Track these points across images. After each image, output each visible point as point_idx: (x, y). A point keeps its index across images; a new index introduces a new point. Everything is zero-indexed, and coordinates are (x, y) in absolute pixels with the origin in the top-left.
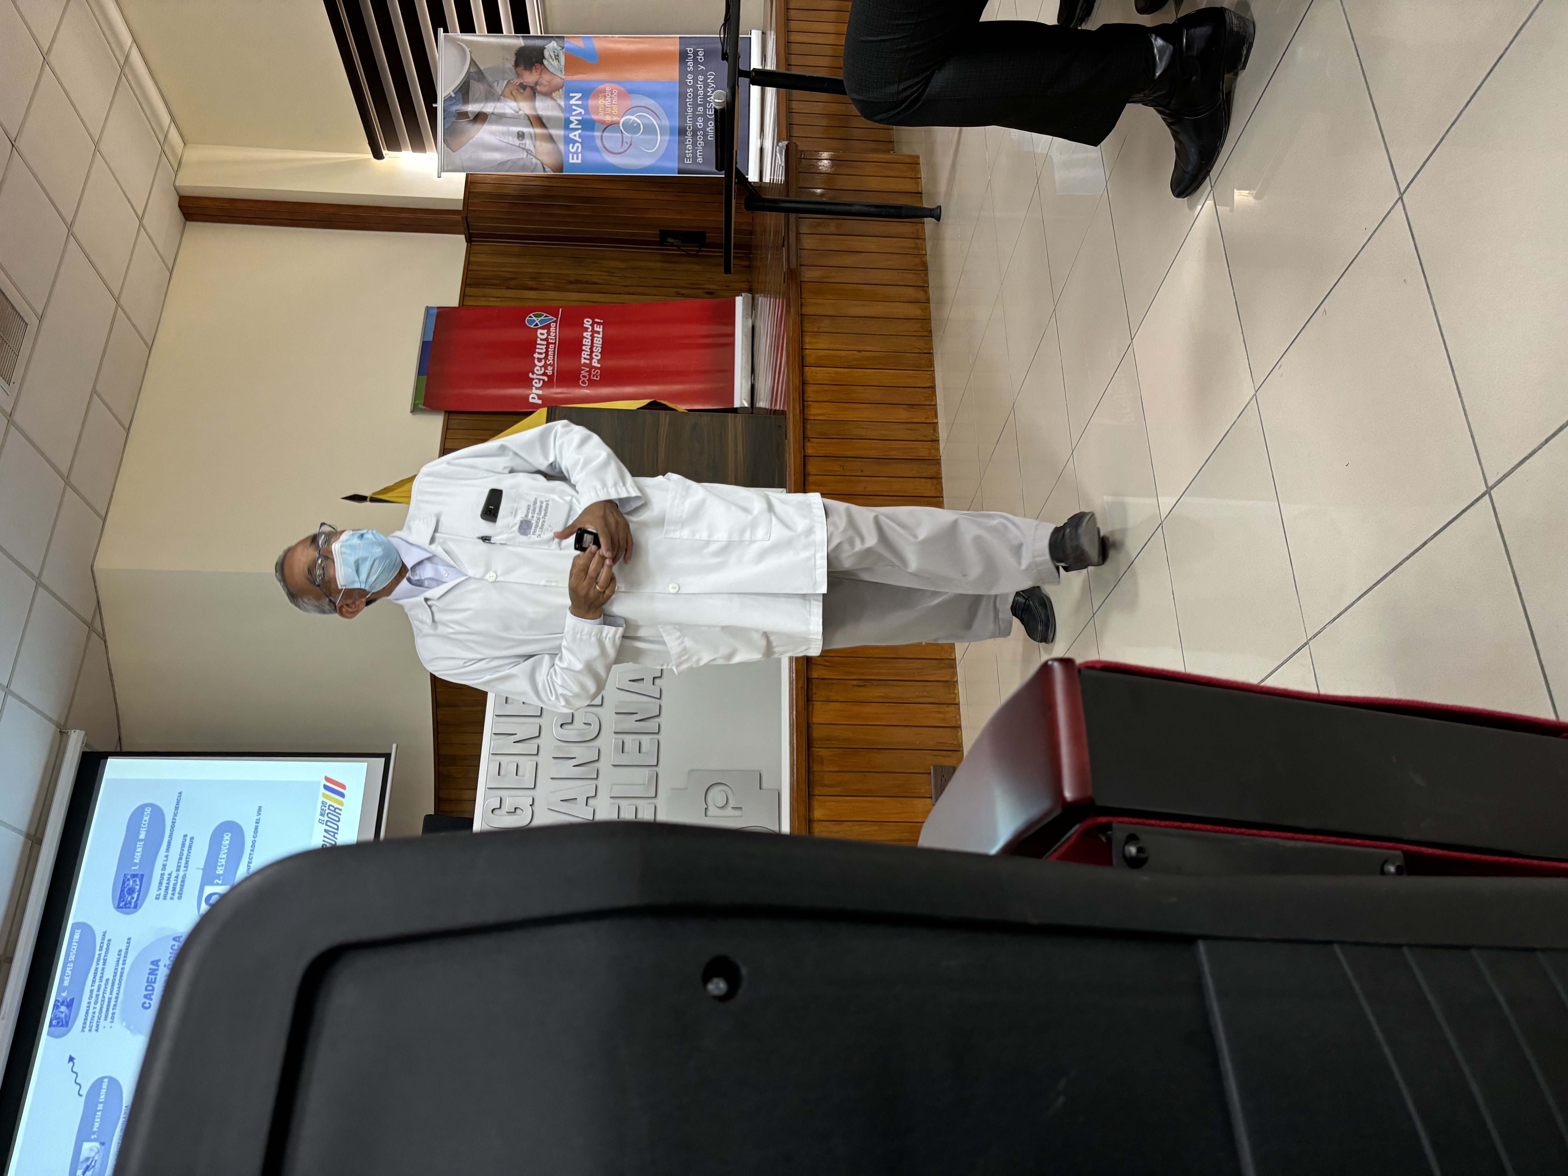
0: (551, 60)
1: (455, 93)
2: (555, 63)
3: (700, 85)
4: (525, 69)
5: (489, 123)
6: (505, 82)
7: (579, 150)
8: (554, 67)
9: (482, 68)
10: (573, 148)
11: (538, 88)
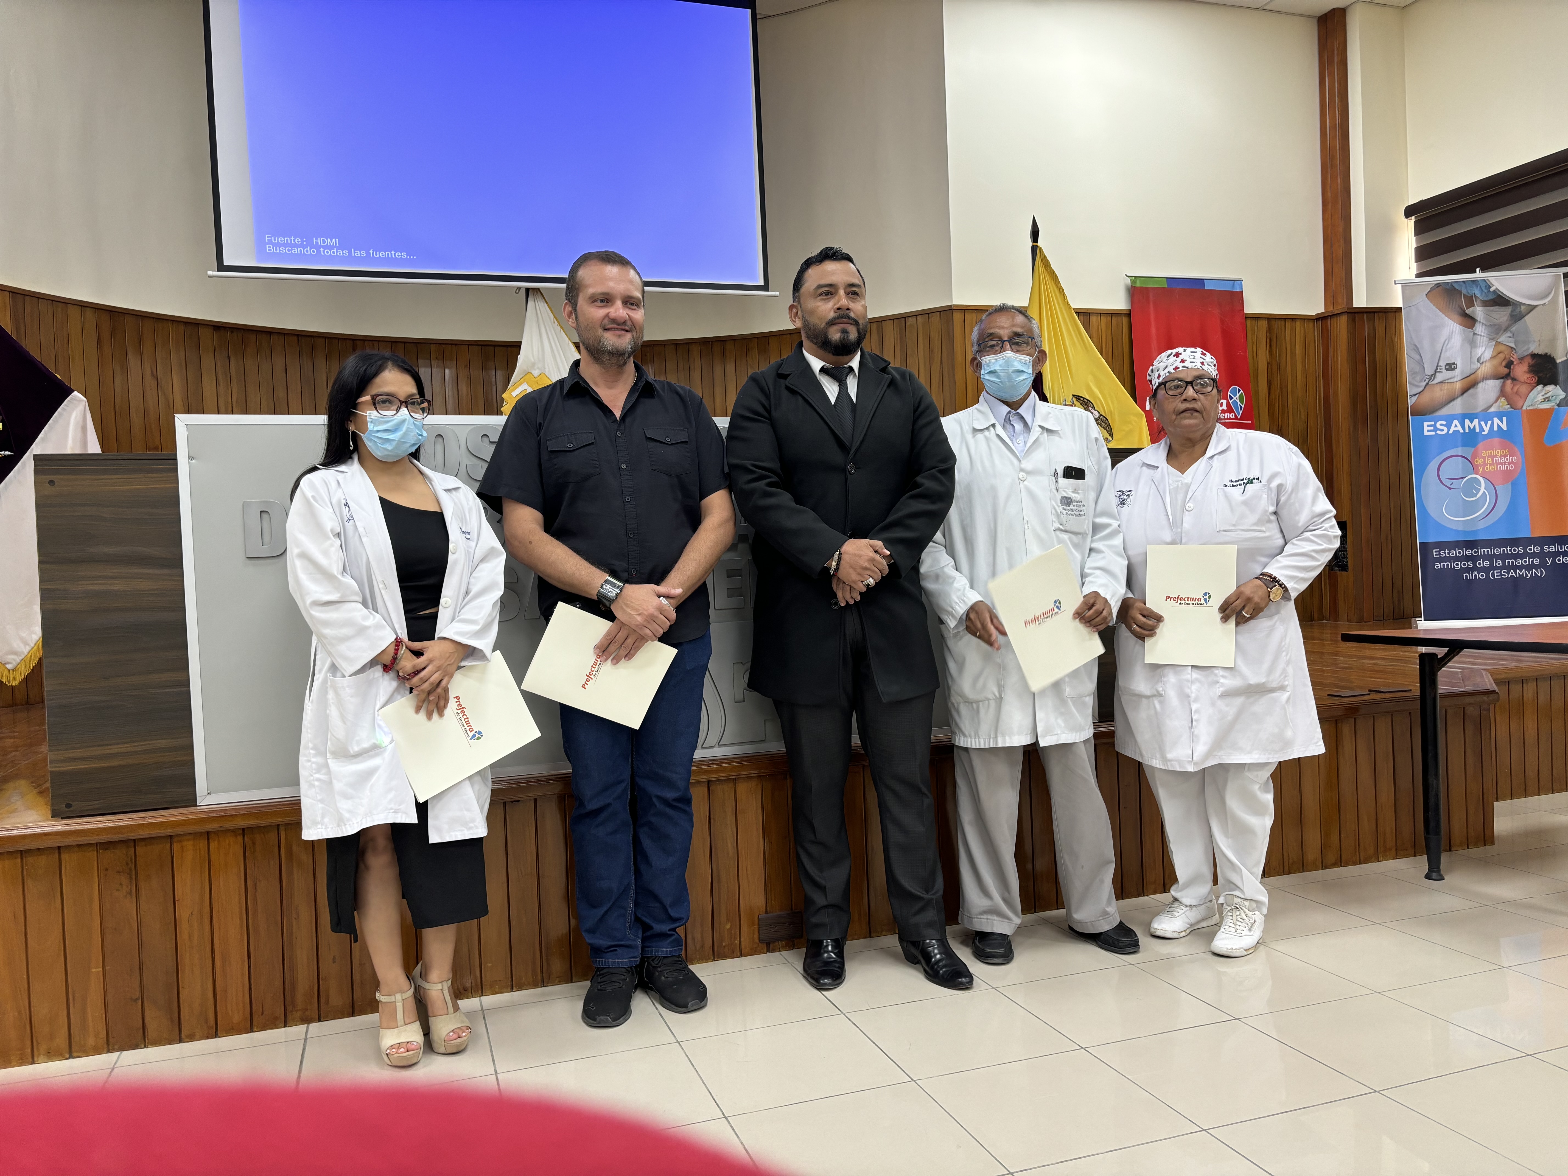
0: (1543, 393)
1: (1494, 291)
2: (1540, 398)
3: (1528, 561)
4: (1530, 366)
5: (1464, 330)
6: (1513, 345)
7: (1438, 432)
8: (1535, 397)
9: (1526, 318)
10: (1441, 425)
11: (1509, 382)
